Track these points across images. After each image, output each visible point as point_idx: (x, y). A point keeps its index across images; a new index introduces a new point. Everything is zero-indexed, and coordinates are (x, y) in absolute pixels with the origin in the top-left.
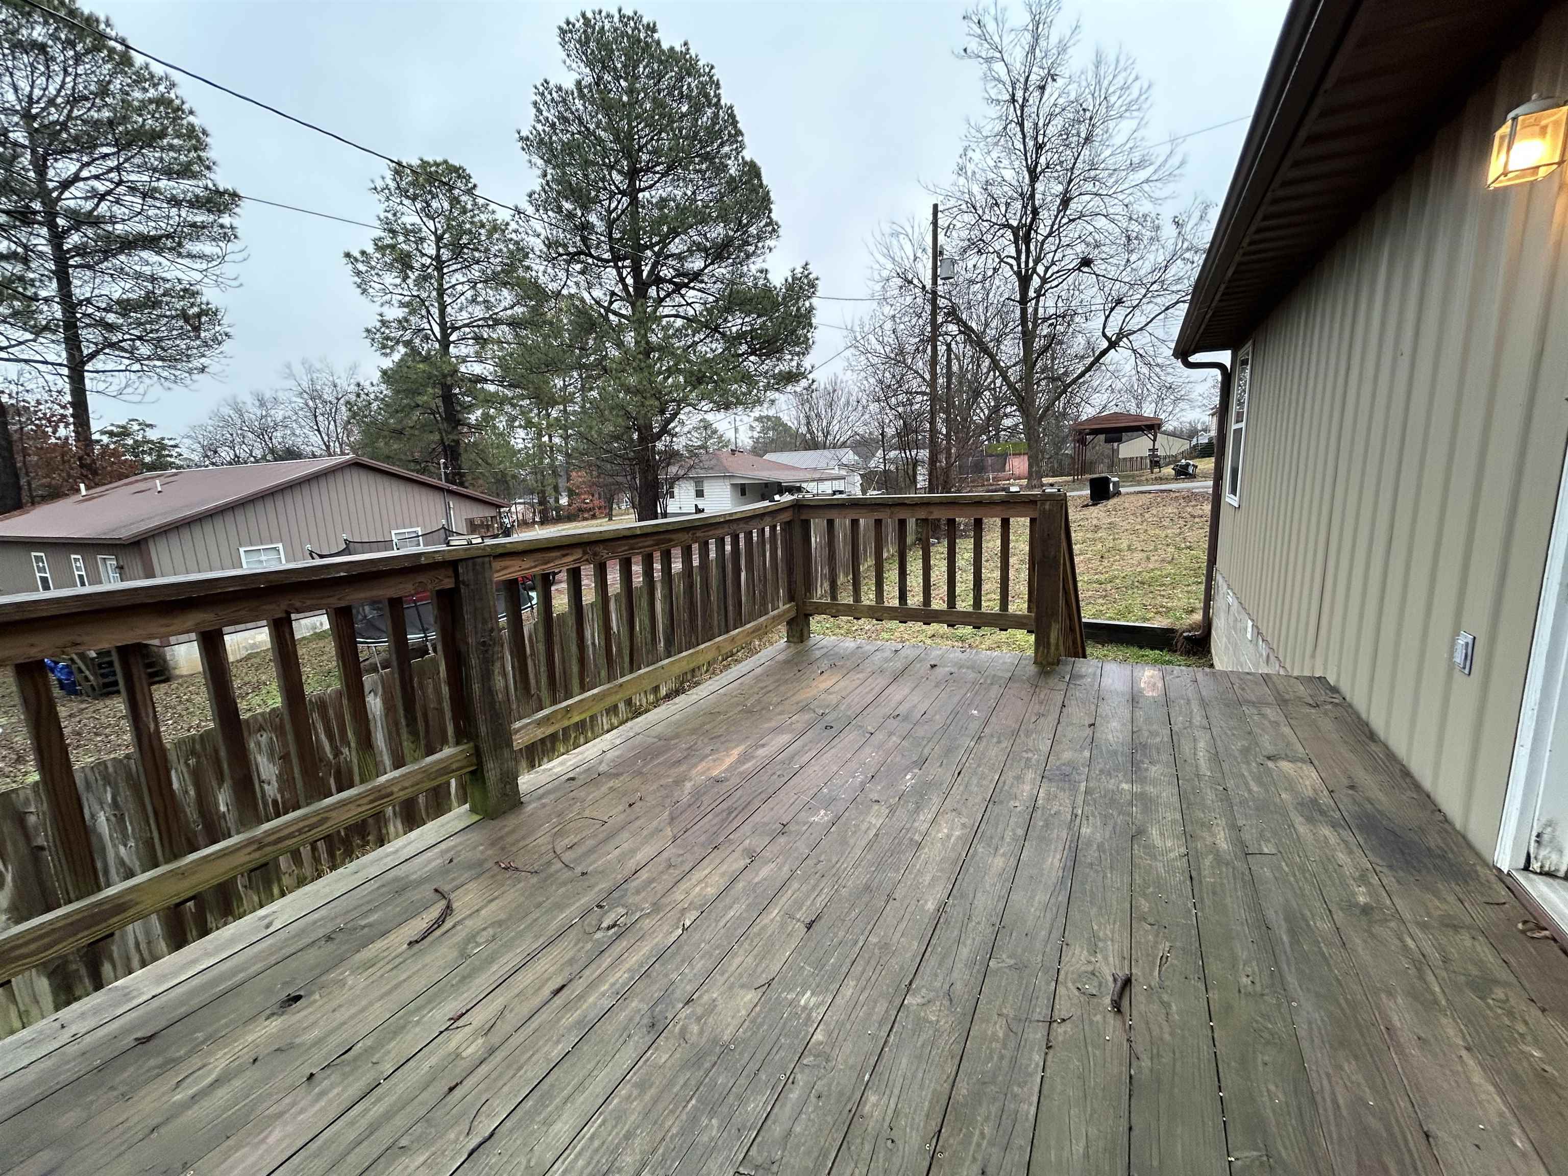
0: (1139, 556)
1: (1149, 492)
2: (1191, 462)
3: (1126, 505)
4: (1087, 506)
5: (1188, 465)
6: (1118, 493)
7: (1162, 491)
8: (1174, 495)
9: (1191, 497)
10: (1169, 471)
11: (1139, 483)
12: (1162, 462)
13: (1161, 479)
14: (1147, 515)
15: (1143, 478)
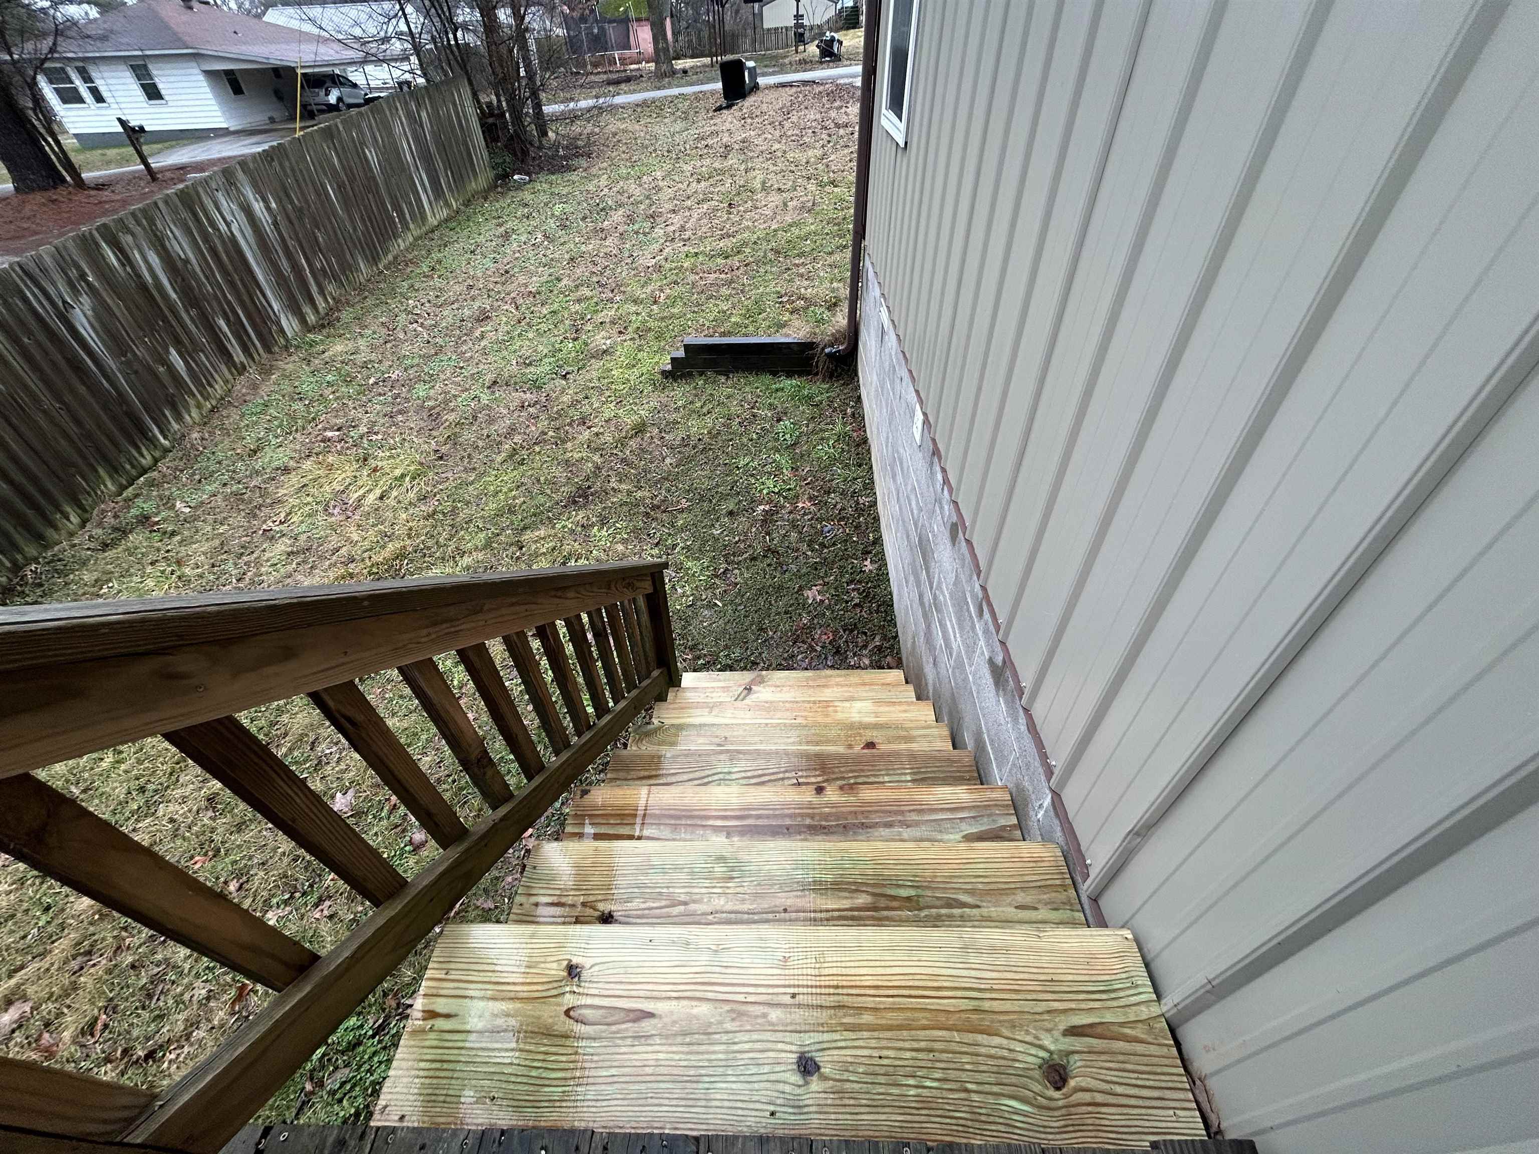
0: (775, 199)
1: (790, 85)
2: (836, 36)
3: (764, 107)
4: (719, 109)
5: (833, 39)
6: (755, 87)
7: (805, 83)
8: (818, 89)
9: (837, 92)
10: (813, 49)
11: (782, 70)
12: (807, 35)
13: (806, 62)
14: (787, 125)
15: (787, 61)
